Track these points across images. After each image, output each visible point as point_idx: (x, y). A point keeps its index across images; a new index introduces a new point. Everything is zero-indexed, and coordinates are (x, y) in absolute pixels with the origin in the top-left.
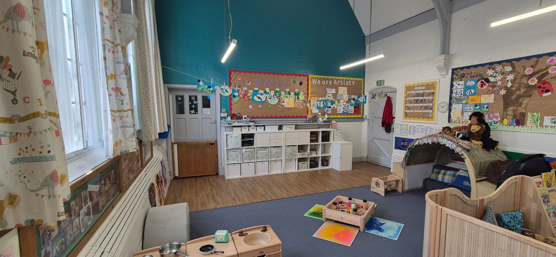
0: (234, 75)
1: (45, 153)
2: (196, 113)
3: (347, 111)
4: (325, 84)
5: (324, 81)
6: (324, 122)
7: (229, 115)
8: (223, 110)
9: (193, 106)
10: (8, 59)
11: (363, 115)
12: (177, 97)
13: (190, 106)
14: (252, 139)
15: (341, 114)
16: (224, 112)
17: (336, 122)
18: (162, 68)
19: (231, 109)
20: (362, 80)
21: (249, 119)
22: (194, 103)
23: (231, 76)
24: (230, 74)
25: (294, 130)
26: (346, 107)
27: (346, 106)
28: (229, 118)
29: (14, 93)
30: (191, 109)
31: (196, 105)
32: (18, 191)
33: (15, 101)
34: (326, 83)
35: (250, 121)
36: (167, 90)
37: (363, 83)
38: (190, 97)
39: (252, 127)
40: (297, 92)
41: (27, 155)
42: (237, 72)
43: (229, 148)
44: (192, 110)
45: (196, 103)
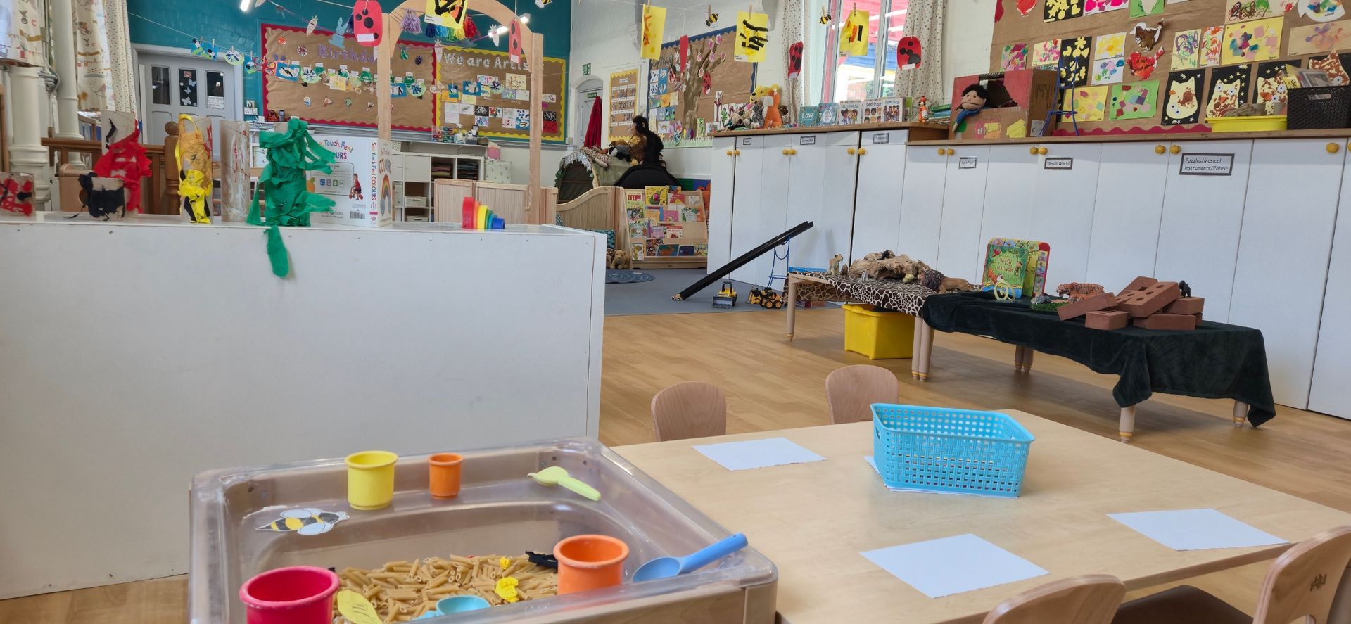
0: (271, 35)
1: (101, 74)
2: (195, 104)
3: (528, 125)
4: (473, 65)
5: (472, 59)
6: (468, 142)
8: (248, 102)
9: (188, 91)
10: (86, 23)
11: (565, 136)
12: (155, 71)
13: (182, 88)
15: (511, 131)
16: (250, 105)
17: (499, 147)
18: (129, 15)
19: (266, 102)
20: (561, 61)
22: (190, 84)
23: (266, 36)
24: (264, 31)
26: (524, 117)
27: (523, 115)
28: (262, 119)
29: (87, 41)
30: (183, 95)
31: (194, 89)
32: (87, 91)
33: (87, 45)
34: (475, 62)
36: (135, 53)
37: (564, 68)
38: (182, 72)
40: (410, 77)
41: (93, 73)
42: (278, 30)
44: (185, 98)
45: (193, 85)
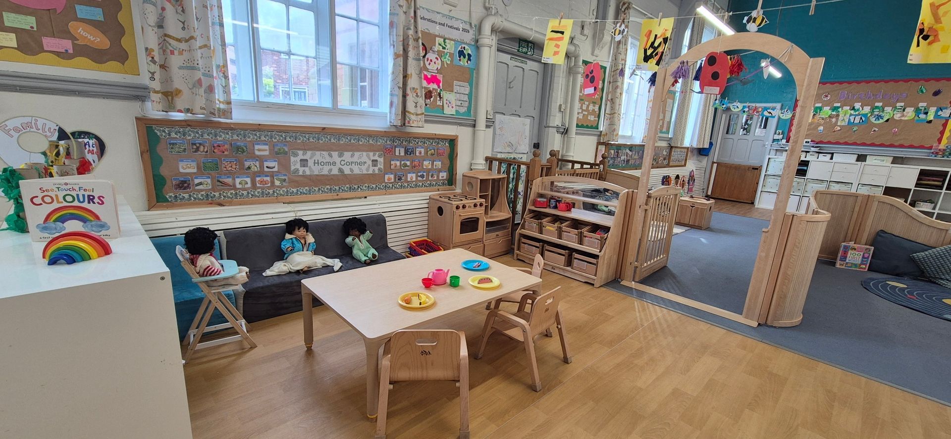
7: (785, 137)
14: (805, 168)
16: (778, 133)
21: (811, 144)
25: (889, 164)
35: (813, 147)
39: (811, 153)
43: (768, 173)
